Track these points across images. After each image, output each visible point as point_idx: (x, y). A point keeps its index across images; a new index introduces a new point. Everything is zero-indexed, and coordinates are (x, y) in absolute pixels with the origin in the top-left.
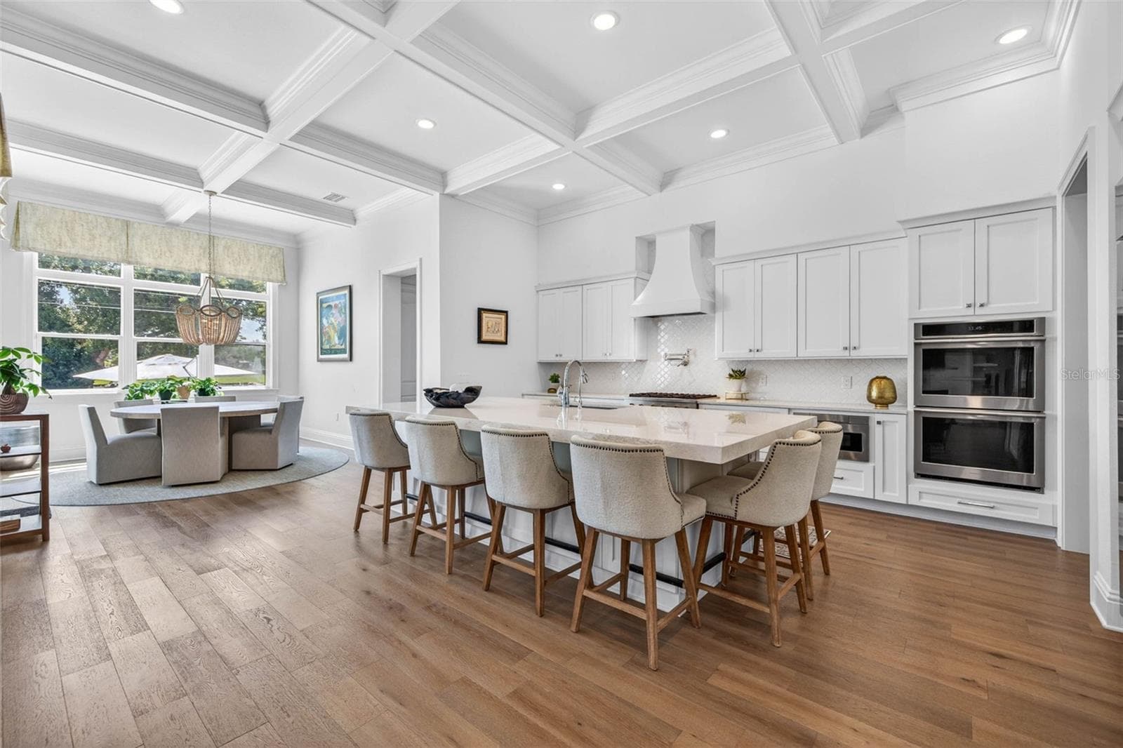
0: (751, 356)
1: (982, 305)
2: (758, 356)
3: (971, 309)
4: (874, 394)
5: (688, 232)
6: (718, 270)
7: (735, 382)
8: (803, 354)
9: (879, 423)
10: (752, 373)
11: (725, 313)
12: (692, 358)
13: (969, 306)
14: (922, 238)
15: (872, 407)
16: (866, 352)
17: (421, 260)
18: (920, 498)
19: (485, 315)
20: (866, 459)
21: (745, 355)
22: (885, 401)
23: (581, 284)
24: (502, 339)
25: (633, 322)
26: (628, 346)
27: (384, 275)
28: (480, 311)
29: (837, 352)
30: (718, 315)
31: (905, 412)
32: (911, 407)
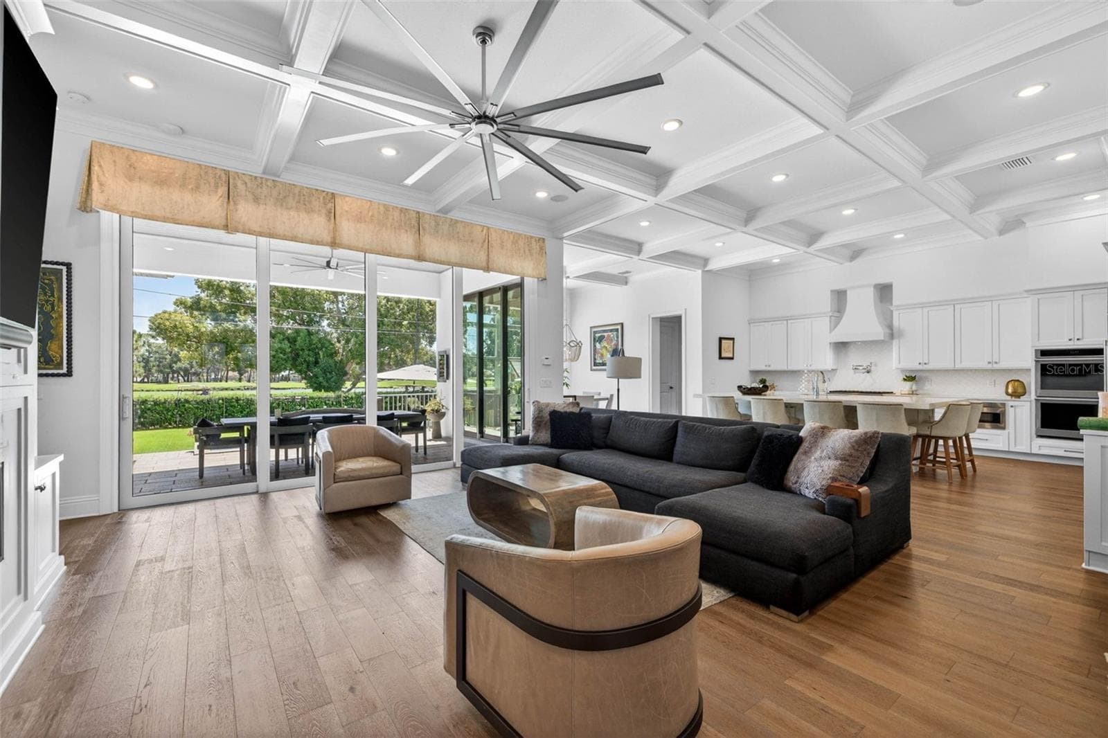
0: (920, 367)
1: (1078, 339)
2: (926, 367)
3: (1072, 342)
4: (1010, 391)
5: (872, 289)
6: (895, 314)
7: (908, 384)
8: (958, 366)
9: (1012, 406)
10: (921, 378)
11: (901, 341)
12: (873, 368)
13: (1070, 340)
14: (1040, 301)
15: (1009, 398)
16: (1004, 365)
17: (686, 309)
18: (1040, 449)
19: (723, 341)
20: (1004, 428)
21: (915, 366)
22: (1017, 394)
23: (787, 319)
24: (731, 355)
25: (829, 345)
26: (826, 360)
27: (653, 318)
28: (721, 339)
29: (983, 364)
30: (895, 342)
31: (1029, 399)
32: (1033, 397)
